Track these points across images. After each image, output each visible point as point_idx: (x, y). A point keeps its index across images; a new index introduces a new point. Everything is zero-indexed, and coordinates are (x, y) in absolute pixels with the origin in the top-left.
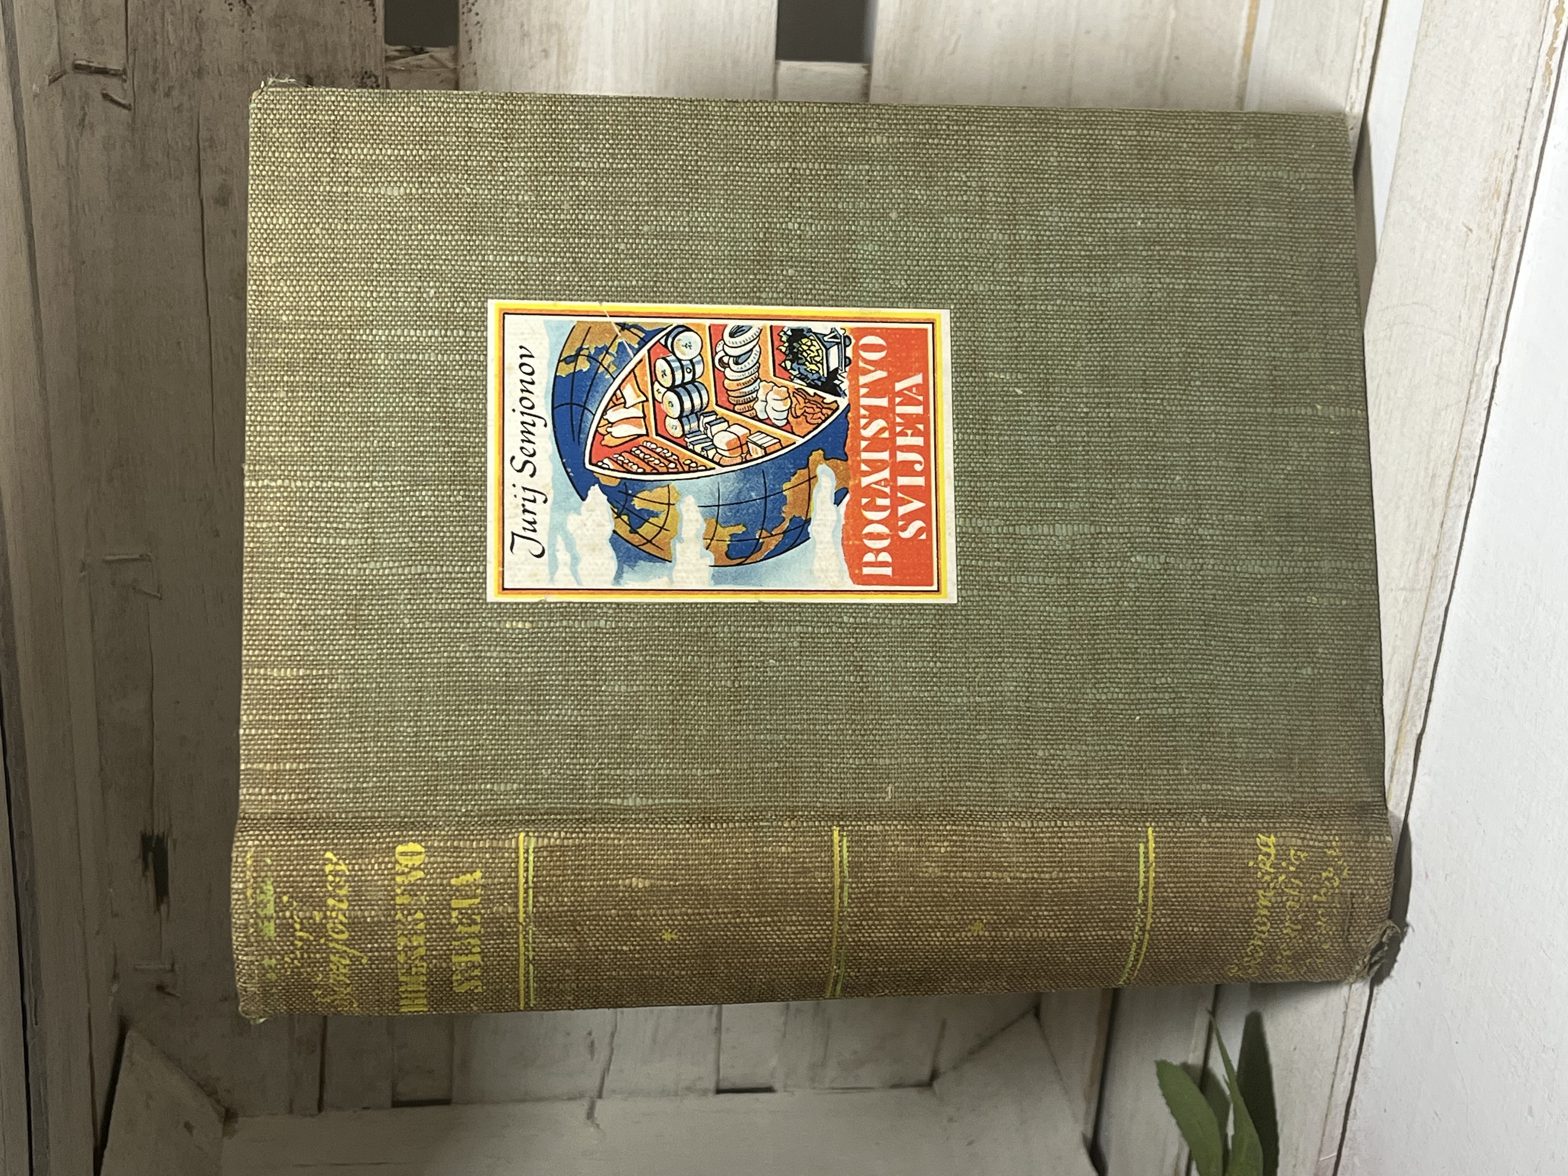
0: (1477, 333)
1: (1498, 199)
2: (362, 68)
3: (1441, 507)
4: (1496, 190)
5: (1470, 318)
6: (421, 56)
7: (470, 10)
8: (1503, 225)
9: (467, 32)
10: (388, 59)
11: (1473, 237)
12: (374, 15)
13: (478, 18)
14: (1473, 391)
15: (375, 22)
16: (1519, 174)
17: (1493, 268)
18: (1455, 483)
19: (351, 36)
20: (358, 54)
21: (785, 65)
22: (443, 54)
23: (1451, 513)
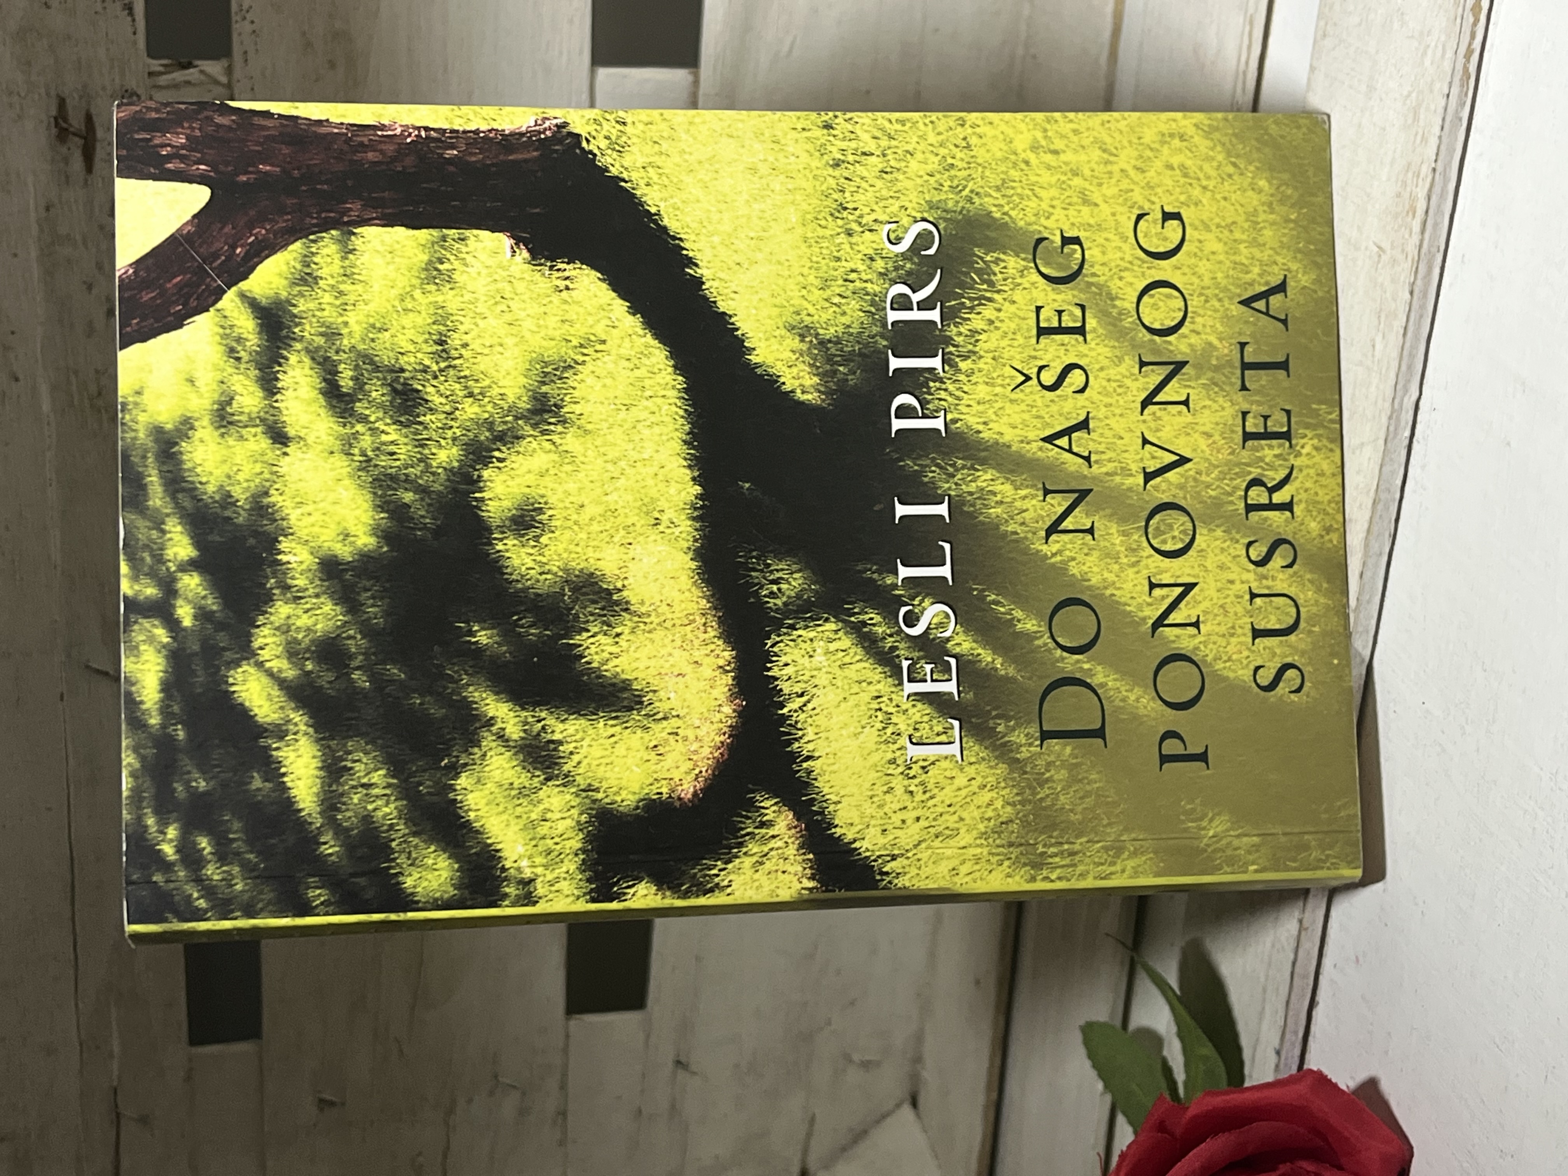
0: (1395, 365)
1: (1414, 216)
2: (122, 86)
3: (1360, 555)
4: (1411, 206)
5: (1386, 346)
6: (191, 70)
7: (244, 18)
8: (1420, 246)
9: (242, 43)
10: (150, 74)
11: (1384, 258)
12: (133, 26)
13: (254, 27)
14: (1392, 429)
15: (135, 33)
16: (1437, 189)
17: (1411, 293)
18: (1375, 529)
19: (108, 50)
20: (117, 70)
21: (603, 73)
22: (214, 68)
23: (1371, 562)
